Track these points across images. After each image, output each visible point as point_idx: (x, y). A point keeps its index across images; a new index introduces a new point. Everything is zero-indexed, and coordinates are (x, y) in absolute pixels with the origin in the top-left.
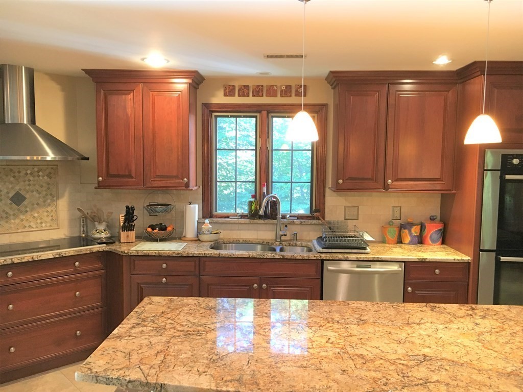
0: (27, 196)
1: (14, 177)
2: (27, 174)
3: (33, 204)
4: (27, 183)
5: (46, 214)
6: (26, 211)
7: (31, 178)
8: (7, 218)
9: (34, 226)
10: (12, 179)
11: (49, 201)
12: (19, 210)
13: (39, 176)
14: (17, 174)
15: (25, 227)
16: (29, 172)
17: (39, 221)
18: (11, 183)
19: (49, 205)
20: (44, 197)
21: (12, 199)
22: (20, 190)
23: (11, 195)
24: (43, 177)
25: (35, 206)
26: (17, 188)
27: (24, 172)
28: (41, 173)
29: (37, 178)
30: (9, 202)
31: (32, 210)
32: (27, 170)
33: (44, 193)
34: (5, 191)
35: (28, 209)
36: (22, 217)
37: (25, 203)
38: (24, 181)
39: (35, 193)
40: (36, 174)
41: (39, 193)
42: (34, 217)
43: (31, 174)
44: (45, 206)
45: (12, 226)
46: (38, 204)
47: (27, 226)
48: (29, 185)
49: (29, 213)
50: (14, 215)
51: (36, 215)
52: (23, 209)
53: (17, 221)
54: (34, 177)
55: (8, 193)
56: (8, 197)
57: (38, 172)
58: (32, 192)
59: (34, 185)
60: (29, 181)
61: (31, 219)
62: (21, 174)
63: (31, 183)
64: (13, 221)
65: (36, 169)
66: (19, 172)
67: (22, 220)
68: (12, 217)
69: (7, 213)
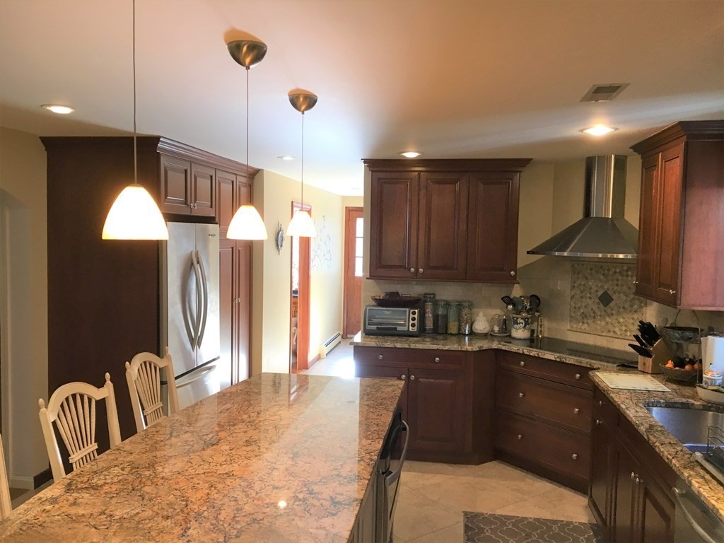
0: (614, 297)
1: (604, 274)
2: (615, 272)
3: (619, 308)
4: (615, 282)
5: (632, 321)
6: (612, 314)
7: (620, 278)
8: (594, 317)
9: (619, 333)
10: (602, 277)
11: (636, 307)
12: (605, 311)
13: (627, 276)
14: (606, 272)
15: (609, 331)
16: (618, 270)
17: (624, 328)
18: (601, 281)
19: (636, 311)
20: (631, 301)
21: (600, 298)
22: (608, 289)
23: (600, 294)
24: (632, 277)
25: (621, 309)
26: (606, 287)
27: (614, 270)
28: (630, 273)
29: (625, 278)
30: (598, 301)
31: (619, 313)
32: (616, 268)
33: (632, 296)
34: (595, 289)
35: (614, 312)
36: (608, 319)
37: (612, 304)
38: (613, 281)
39: (622, 295)
40: (625, 273)
41: (626, 296)
42: (619, 322)
43: (620, 273)
44: (631, 311)
45: (598, 327)
46: (624, 308)
47: (612, 330)
48: (617, 285)
49: (614, 317)
50: (600, 315)
51: (621, 320)
52: (609, 311)
53: (603, 323)
54: (623, 276)
55: (597, 291)
56: (597, 295)
57: (627, 271)
58: (619, 293)
59: (622, 285)
60: (618, 280)
61: (617, 324)
62: (611, 273)
63: (620, 283)
64: (599, 322)
65: (625, 268)
66: (609, 270)
67: (607, 323)
68: (599, 317)
69: (594, 313)
